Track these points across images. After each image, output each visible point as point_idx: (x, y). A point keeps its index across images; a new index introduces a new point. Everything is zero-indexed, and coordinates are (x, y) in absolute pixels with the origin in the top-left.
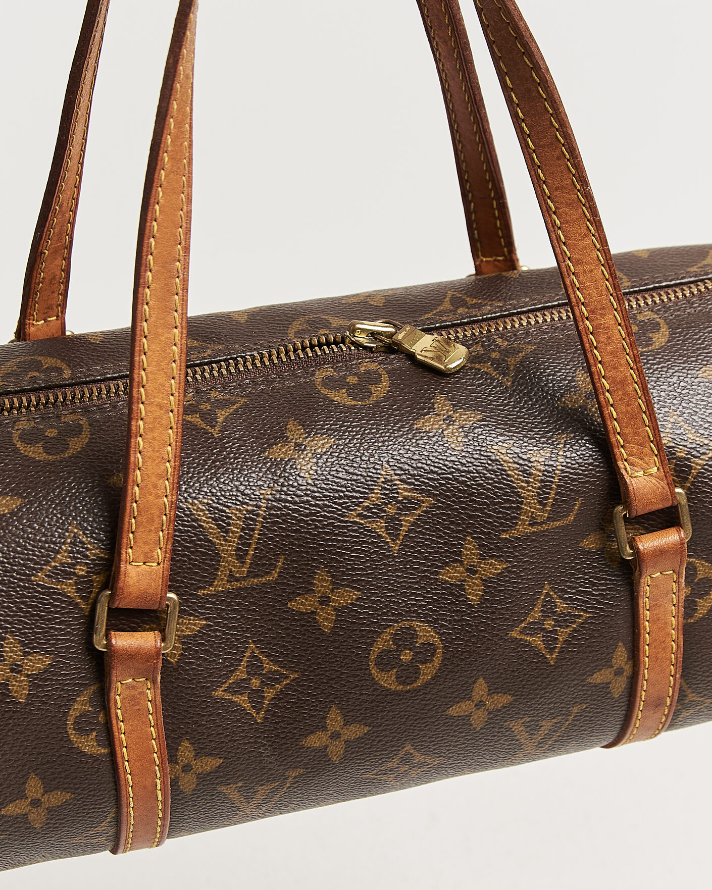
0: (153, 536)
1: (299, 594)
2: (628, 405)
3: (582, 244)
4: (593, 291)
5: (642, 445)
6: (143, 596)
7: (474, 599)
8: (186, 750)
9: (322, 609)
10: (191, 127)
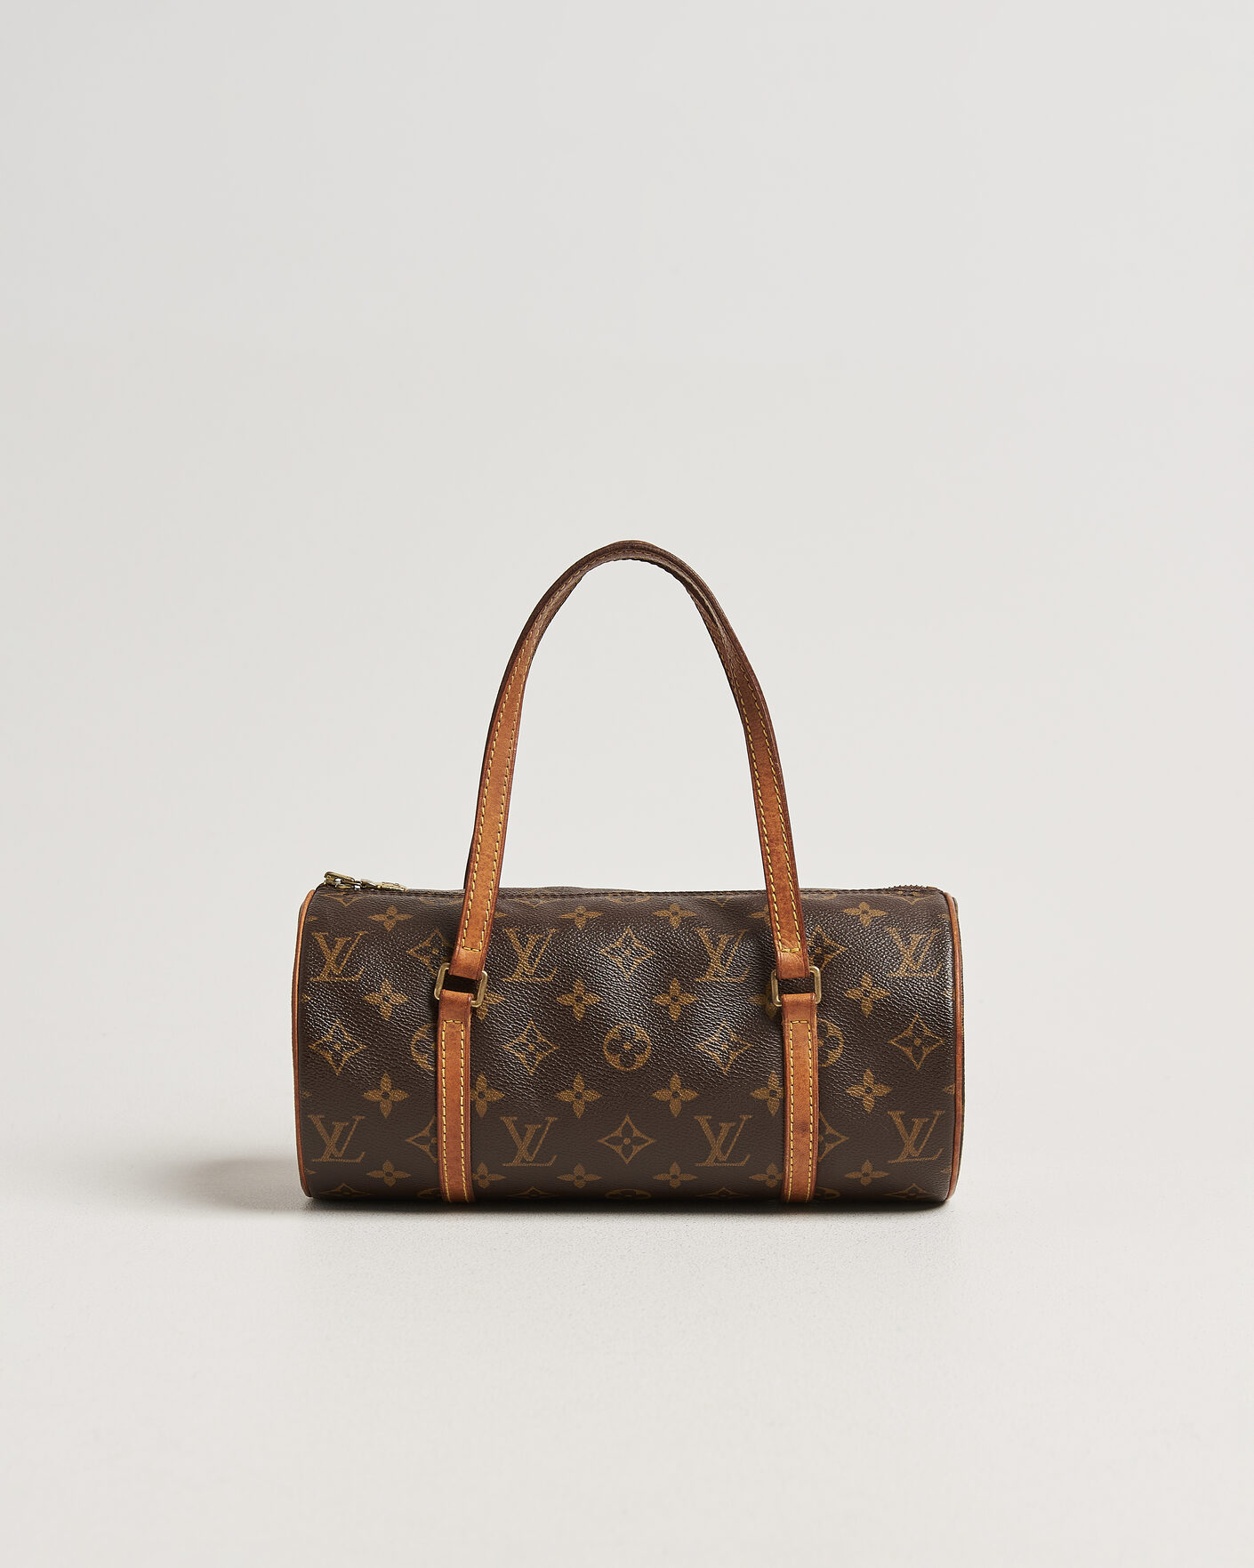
0: (477, 932)
1: (564, 993)
2: (785, 904)
3: (770, 799)
4: (773, 829)
5: (791, 932)
6: (468, 968)
7: (675, 1018)
8: (482, 1081)
9: (577, 1005)
10: (521, 705)
